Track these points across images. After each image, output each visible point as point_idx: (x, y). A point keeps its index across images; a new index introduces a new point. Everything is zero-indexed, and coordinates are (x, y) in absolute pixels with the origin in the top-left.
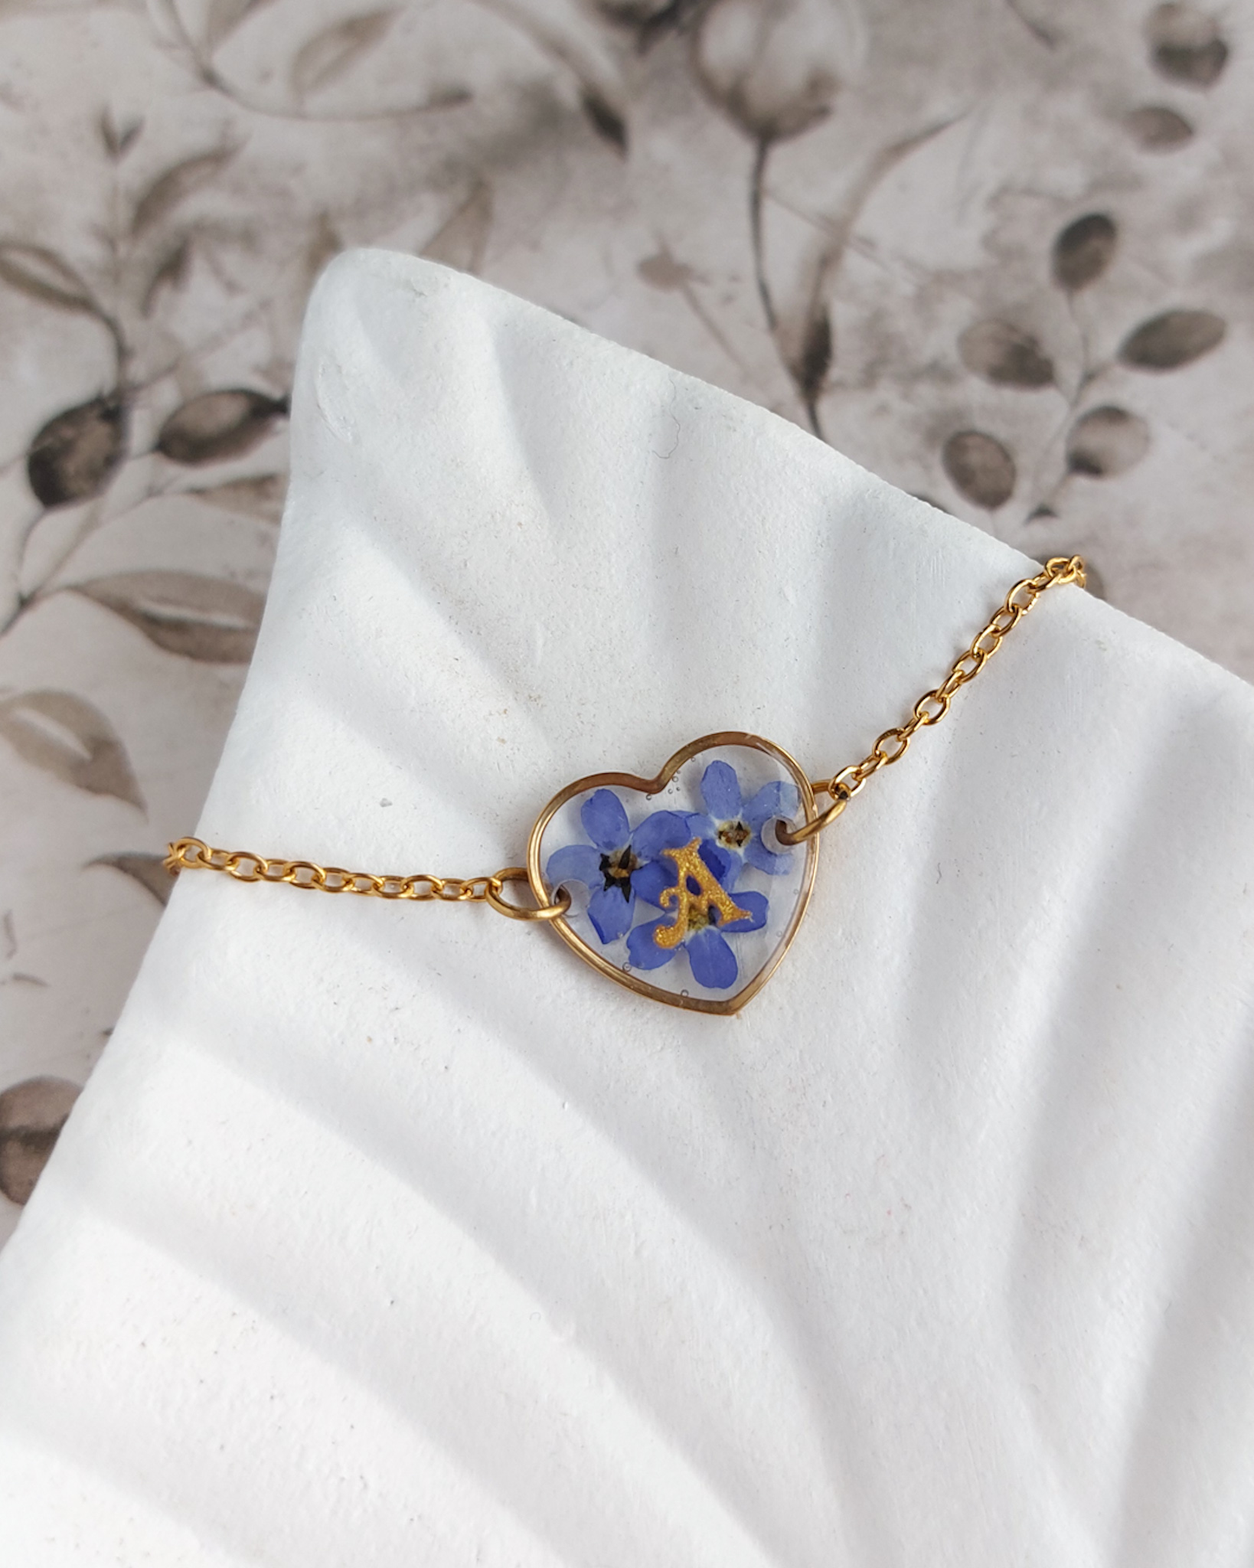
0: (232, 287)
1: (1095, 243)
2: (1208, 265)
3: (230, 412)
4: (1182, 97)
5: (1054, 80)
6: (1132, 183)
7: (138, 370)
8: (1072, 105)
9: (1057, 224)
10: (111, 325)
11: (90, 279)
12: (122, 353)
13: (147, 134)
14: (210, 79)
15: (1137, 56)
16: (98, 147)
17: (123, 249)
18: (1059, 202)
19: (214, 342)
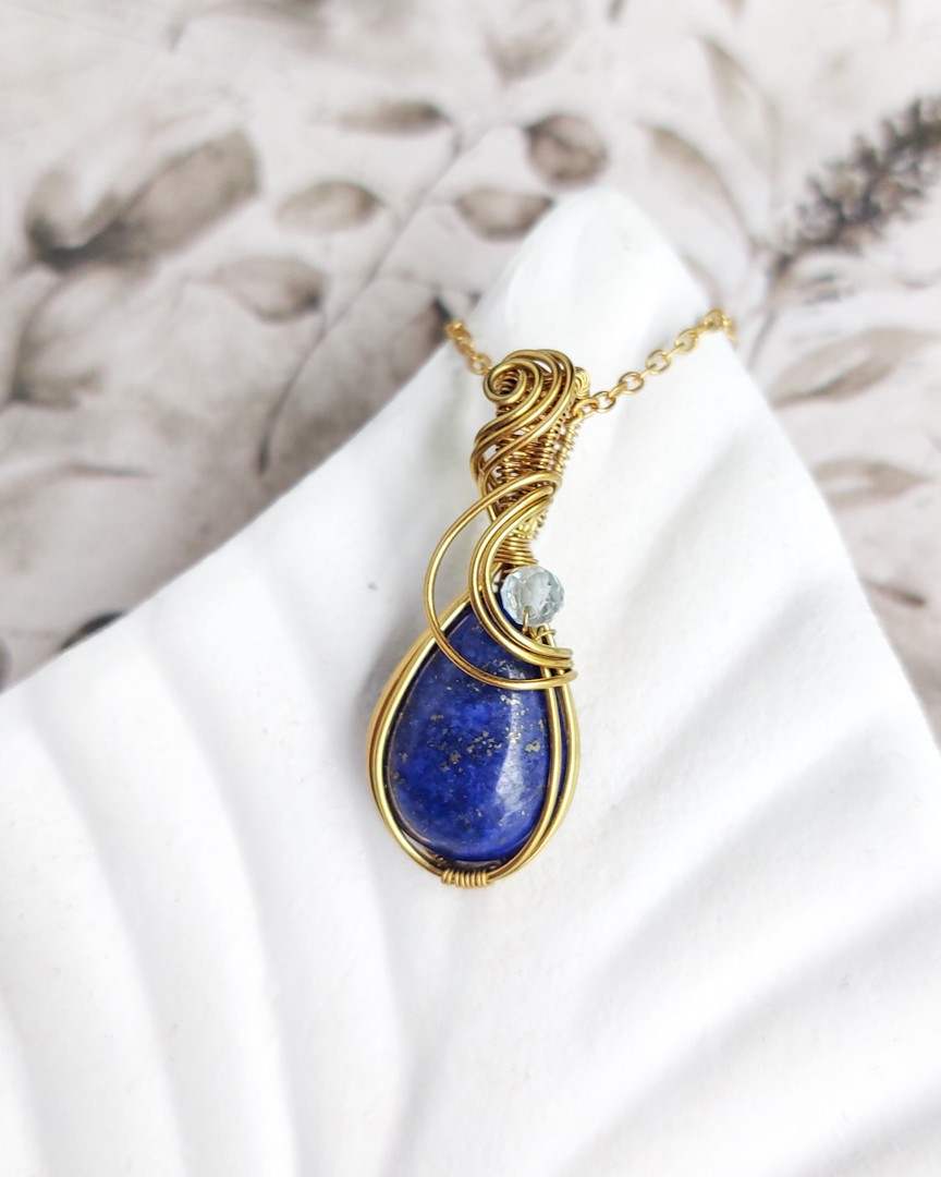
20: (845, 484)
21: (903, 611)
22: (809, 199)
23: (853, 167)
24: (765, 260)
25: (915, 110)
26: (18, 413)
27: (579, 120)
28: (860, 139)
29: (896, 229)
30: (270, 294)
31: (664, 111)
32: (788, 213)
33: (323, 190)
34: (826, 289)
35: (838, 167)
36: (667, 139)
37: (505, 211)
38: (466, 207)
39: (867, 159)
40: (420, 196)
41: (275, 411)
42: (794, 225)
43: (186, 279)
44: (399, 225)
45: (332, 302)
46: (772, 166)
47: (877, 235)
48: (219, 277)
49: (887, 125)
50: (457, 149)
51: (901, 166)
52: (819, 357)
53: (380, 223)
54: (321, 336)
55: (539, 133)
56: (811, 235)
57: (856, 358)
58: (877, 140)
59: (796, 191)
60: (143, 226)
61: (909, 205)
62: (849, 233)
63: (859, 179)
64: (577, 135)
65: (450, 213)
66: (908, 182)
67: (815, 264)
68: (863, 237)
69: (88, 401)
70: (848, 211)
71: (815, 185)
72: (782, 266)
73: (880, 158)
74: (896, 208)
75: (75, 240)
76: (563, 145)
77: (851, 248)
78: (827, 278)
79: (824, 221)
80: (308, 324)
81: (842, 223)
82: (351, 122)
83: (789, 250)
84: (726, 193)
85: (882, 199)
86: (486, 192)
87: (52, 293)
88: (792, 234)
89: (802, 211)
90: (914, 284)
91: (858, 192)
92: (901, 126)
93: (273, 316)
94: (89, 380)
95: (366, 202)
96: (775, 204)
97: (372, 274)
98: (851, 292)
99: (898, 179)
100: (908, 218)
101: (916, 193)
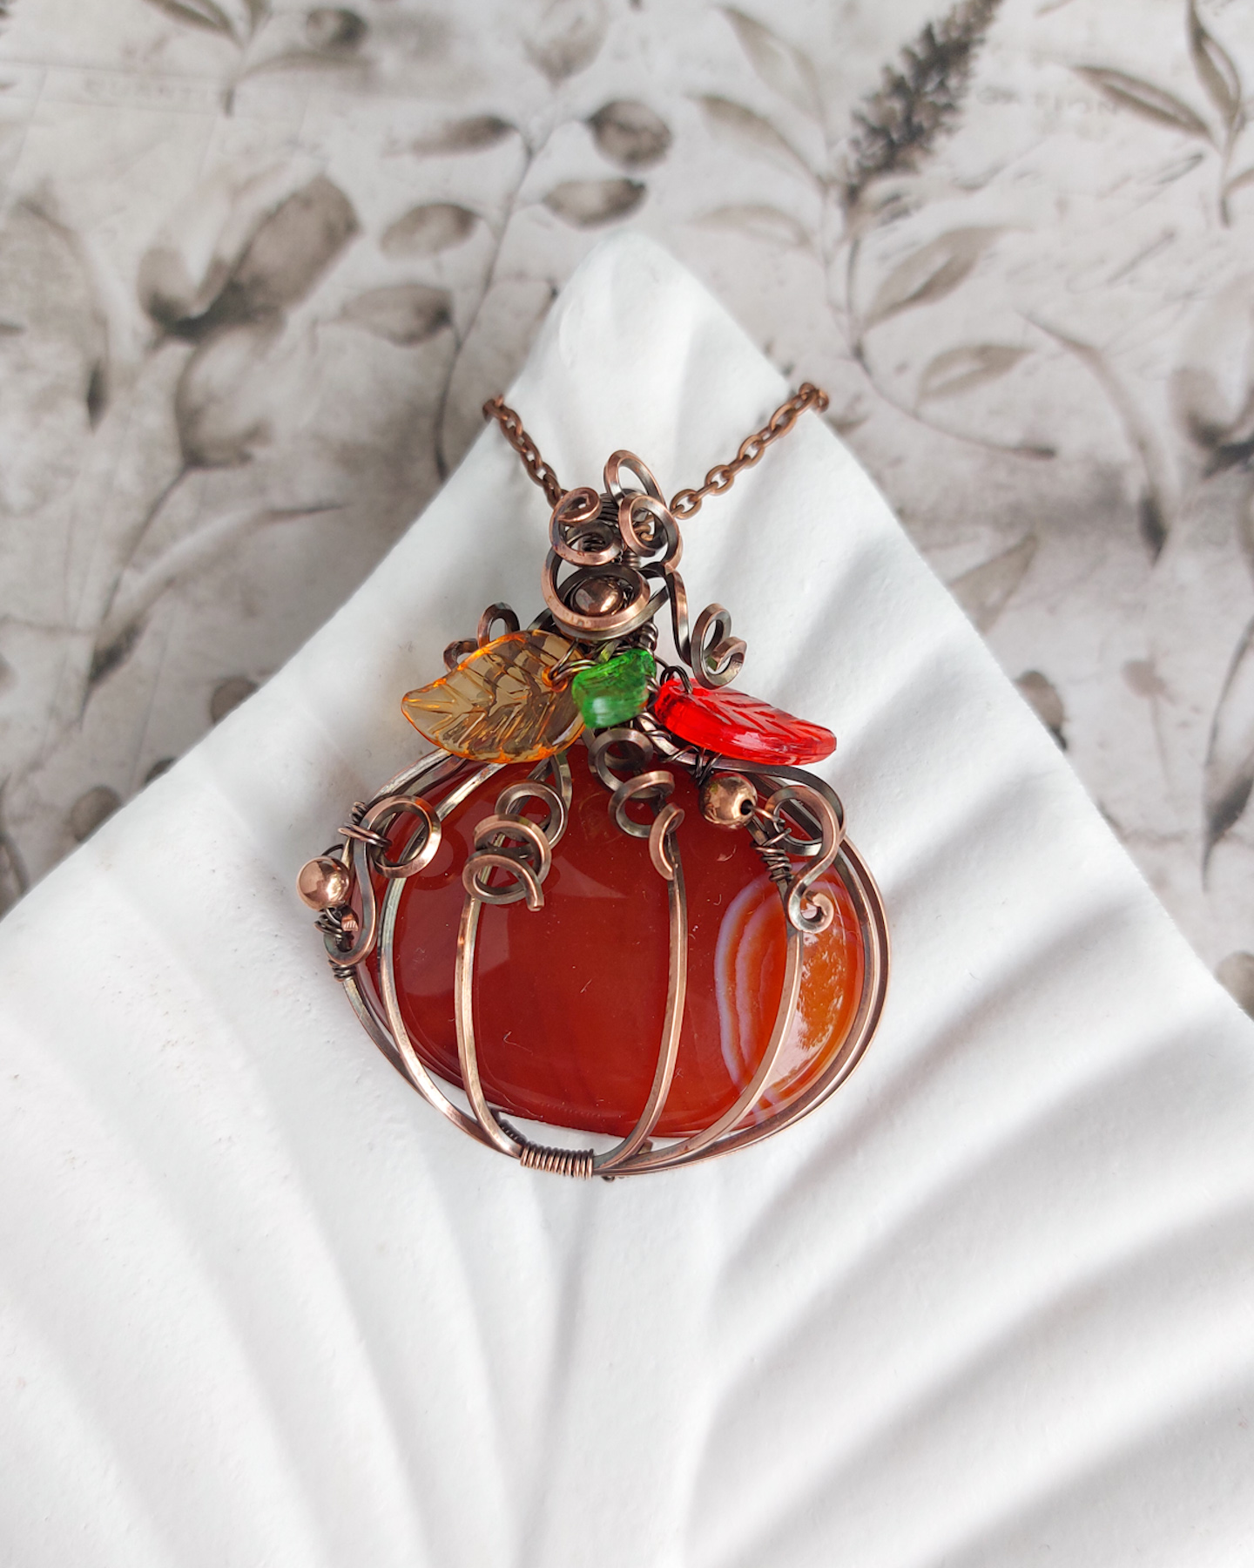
20: (959, 370)
21: (1040, 465)
22: (859, 132)
23: (890, 95)
24: (835, 194)
25: (928, 34)
26: (196, 478)
27: (635, 104)
28: (887, 70)
29: (941, 142)
30: (400, 319)
31: (707, 81)
32: (843, 147)
33: (418, 215)
34: (896, 208)
35: (876, 99)
36: (717, 105)
37: (592, 199)
38: (555, 202)
39: (897, 86)
40: (510, 202)
41: (438, 423)
42: (853, 158)
43: (315, 323)
44: (499, 233)
45: (460, 314)
46: (819, 111)
47: (928, 152)
48: (346, 314)
49: (908, 53)
50: (530, 153)
51: (930, 86)
52: (907, 266)
53: (481, 234)
54: (458, 346)
55: (601, 122)
56: (869, 163)
57: (939, 261)
58: (902, 68)
59: (844, 128)
60: (258, 282)
61: (947, 119)
62: (901, 155)
63: (897, 105)
64: (636, 118)
65: (542, 211)
66: (942, 100)
67: (880, 188)
68: (917, 156)
69: (260, 452)
70: (895, 136)
71: (859, 119)
72: (852, 196)
73: (910, 83)
74: (937, 124)
75: (197, 309)
76: (626, 129)
77: (909, 167)
78: (895, 198)
79: (877, 148)
80: (445, 337)
81: (892, 147)
82: (423, 148)
83: (855, 181)
84: (783, 142)
85: (921, 118)
86: (570, 185)
87: (190, 364)
88: (852, 166)
89: (855, 143)
90: (971, 187)
91: (900, 117)
92: (920, 51)
93: (410, 339)
94: (258, 433)
95: (463, 219)
96: (830, 144)
97: (488, 281)
98: (919, 205)
99: (930, 99)
100: (950, 131)
101: (950, 108)
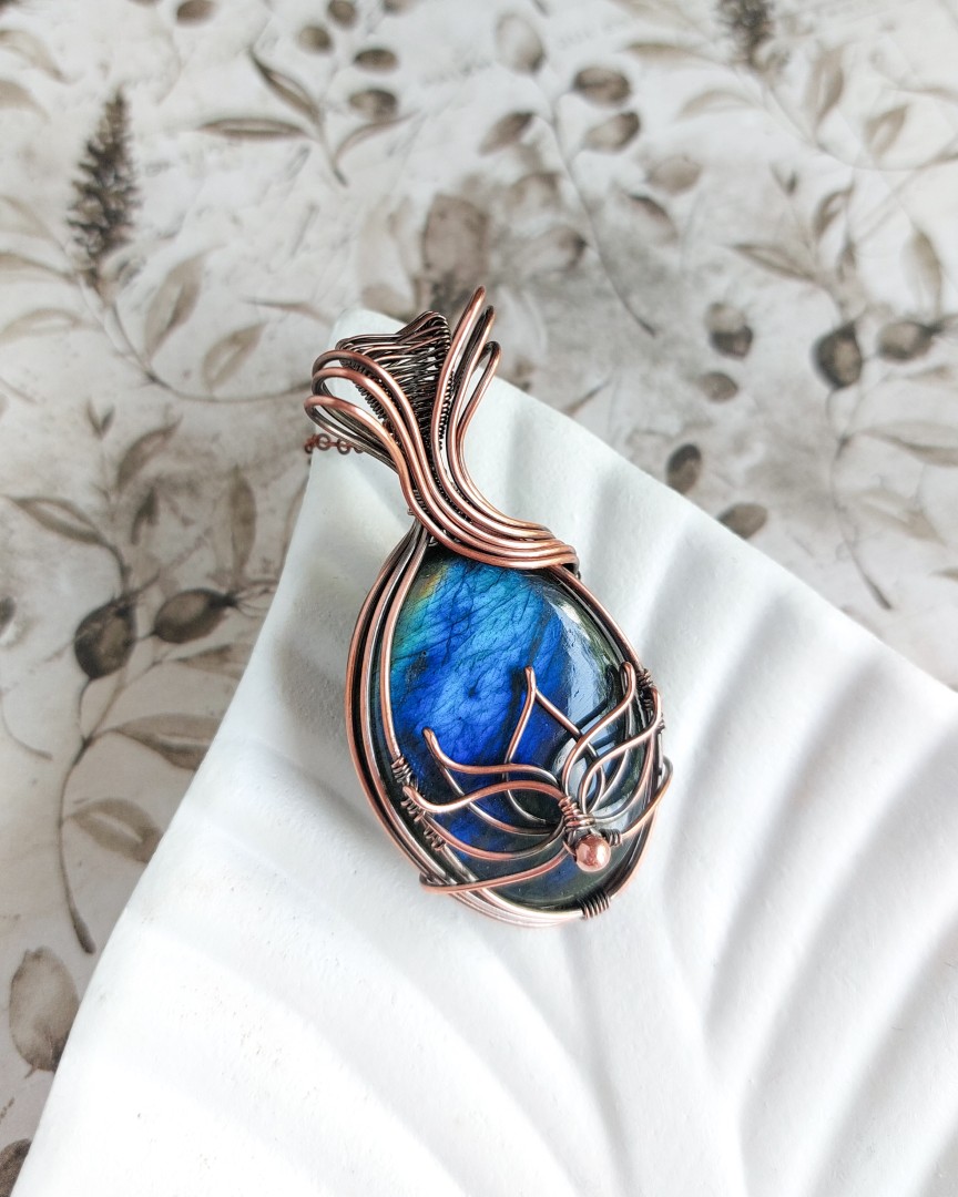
0: (186, 522)
1: (690, 463)
2: (754, 474)
3: (196, 606)
4: (729, 365)
5: (656, 359)
6: (706, 424)
7: (135, 582)
8: (668, 375)
9: (668, 452)
10: (114, 551)
11: (95, 520)
12: (124, 572)
13: (117, 418)
14: (152, 378)
15: (703, 341)
16: (89, 429)
17: (113, 499)
18: (668, 438)
19: (181, 559)
